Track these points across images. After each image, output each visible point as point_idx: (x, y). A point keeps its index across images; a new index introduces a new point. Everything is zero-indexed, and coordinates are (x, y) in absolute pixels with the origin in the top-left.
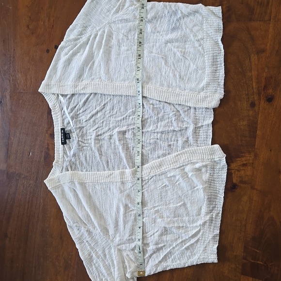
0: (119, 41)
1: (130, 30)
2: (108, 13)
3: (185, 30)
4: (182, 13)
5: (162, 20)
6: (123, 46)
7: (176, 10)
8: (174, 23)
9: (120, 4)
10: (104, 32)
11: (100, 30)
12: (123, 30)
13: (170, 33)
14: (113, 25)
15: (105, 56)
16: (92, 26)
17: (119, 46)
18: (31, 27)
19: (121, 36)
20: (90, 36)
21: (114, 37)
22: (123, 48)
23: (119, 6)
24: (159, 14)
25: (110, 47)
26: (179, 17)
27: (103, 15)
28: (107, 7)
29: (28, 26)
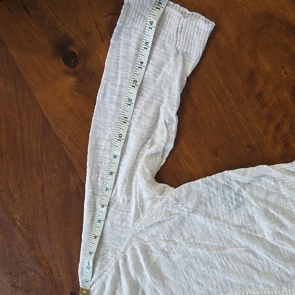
0: (163, 251)
1: (172, 231)
2: (124, 223)
3: (255, 204)
4: (238, 182)
5: (213, 201)
6: (174, 254)
7: (228, 182)
8: (234, 200)
9: (136, 206)
10: (133, 249)
11: (126, 249)
12: (161, 236)
13: (234, 214)
14: (141, 236)
15: (156, 278)
16: (110, 249)
17: (169, 257)
18: (19, 285)
19: (163, 245)
20: (117, 262)
21: (153, 248)
22: (176, 257)
23: (136, 209)
24: (204, 195)
25: (155, 263)
26: (236, 190)
27: (119, 229)
28: (118, 217)
29: (14, 286)
